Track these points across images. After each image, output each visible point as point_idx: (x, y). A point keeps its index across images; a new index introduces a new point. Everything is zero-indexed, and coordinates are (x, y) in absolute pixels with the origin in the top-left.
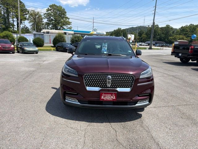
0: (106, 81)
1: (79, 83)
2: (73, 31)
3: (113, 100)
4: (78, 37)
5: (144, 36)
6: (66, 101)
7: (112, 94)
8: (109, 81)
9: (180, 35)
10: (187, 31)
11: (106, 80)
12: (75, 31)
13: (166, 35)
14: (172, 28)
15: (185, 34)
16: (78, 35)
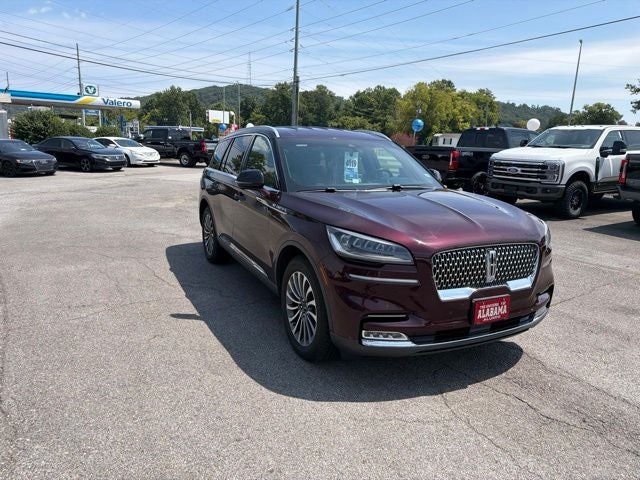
0: (485, 268)
1: (415, 281)
2: (6, 90)
3: (502, 315)
4: (44, 117)
5: (257, 116)
6: (364, 343)
7: (499, 301)
8: (494, 265)
9: (355, 115)
10: (371, 106)
11: (485, 264)
12: (14, 93)
13: (318, 114)
14: (332, 96)
15: (367, 115)
16: (43, 109)
